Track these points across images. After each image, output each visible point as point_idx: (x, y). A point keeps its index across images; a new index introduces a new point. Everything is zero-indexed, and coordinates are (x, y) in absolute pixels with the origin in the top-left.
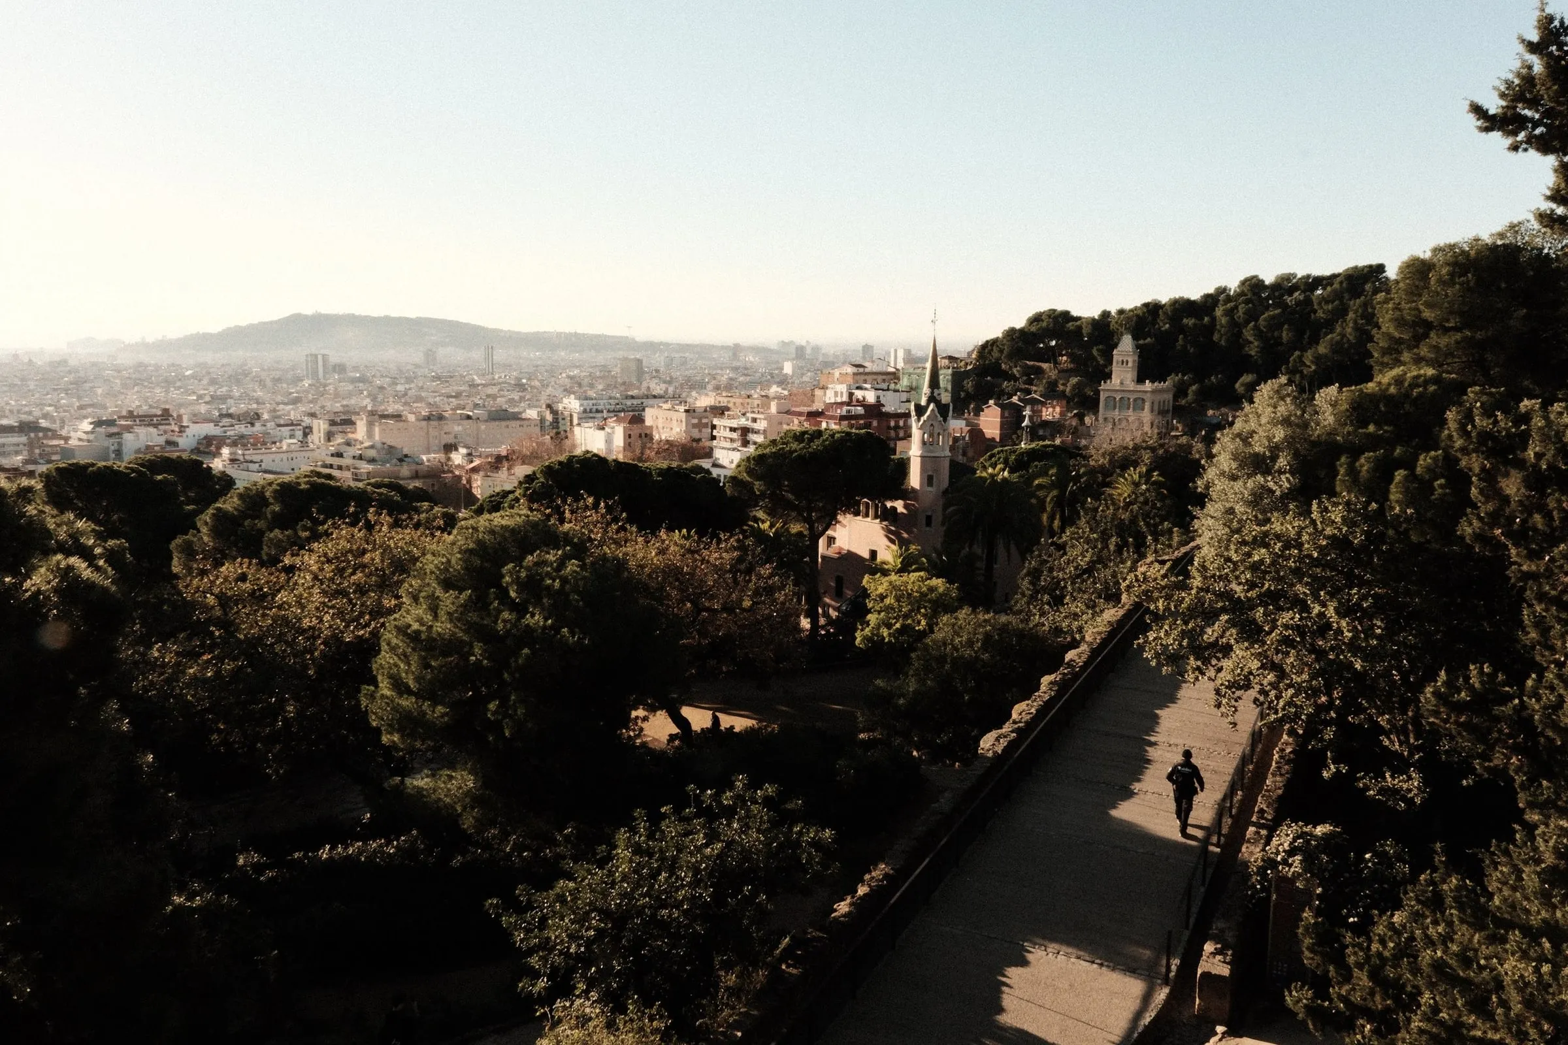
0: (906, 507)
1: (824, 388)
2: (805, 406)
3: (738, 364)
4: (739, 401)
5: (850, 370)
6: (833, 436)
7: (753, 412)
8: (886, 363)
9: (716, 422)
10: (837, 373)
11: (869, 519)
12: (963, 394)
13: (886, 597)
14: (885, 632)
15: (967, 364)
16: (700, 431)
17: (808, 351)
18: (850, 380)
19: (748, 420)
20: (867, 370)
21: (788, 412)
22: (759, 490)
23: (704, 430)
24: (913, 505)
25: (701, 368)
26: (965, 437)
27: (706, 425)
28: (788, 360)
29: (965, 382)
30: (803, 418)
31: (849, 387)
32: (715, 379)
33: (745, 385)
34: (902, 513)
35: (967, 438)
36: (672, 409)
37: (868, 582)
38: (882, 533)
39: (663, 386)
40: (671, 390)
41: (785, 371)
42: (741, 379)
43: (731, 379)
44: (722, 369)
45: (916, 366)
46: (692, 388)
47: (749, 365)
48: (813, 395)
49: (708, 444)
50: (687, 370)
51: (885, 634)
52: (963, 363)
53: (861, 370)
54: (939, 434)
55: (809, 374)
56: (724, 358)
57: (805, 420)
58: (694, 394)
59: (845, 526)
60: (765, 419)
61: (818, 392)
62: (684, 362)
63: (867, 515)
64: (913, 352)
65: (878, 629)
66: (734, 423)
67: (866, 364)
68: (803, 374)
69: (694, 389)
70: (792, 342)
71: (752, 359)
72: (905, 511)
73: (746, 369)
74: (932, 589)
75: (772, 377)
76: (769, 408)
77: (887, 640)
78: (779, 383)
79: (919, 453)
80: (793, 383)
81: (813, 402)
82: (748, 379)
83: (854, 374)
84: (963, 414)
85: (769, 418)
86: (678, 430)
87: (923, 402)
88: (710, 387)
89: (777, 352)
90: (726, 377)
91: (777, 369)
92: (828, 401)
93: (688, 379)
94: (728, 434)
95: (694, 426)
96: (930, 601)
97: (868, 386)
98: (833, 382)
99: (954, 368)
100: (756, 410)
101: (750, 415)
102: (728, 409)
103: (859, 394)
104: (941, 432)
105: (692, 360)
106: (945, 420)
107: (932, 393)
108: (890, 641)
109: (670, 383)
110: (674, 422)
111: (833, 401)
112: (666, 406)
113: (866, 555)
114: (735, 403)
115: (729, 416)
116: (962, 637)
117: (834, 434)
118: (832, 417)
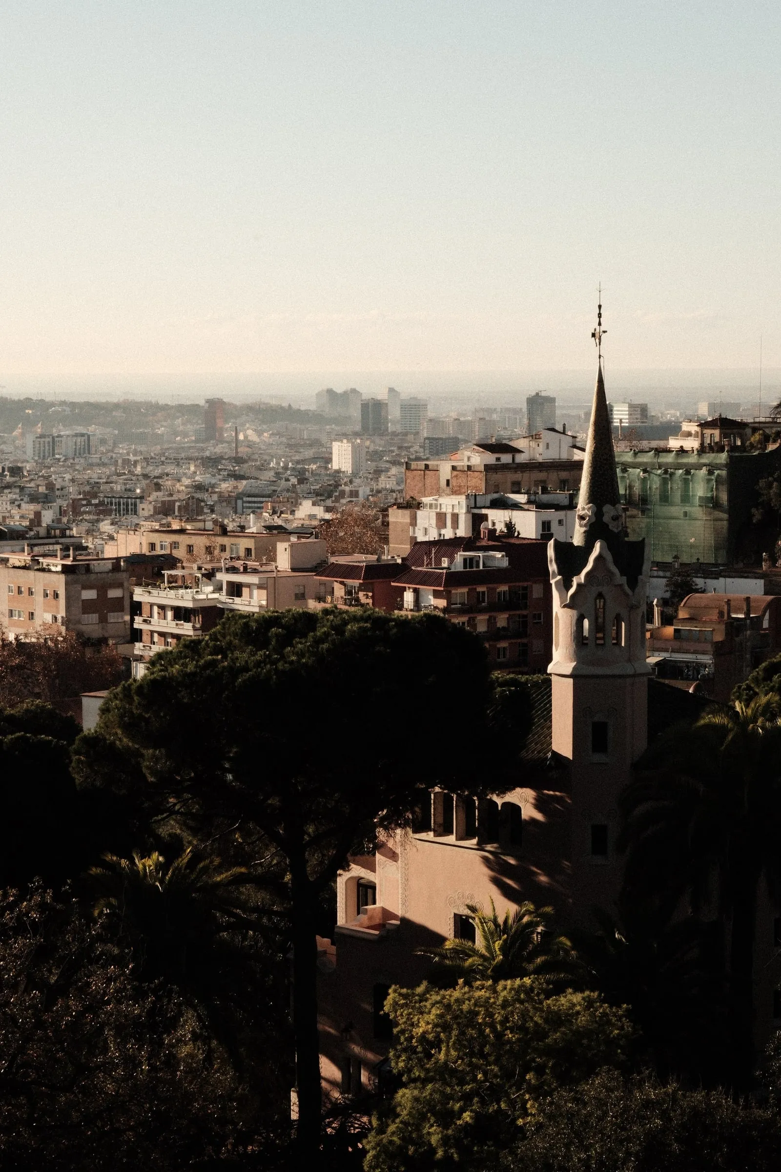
0: (540, 805)
1: (412, 505)
2: (365, 551)
3: (219, 449)
4: (200, 542)
5: (478, 459)
6: (339, 629)
7: (233, 570)
8: (567, 441)
9: (139, 594)
10: (445, 470)
11: (451, 839)
12: (757, 515)
13: (437, 1044)
14: (434, 1134)
15: (766, 439)
16: (103, 620)
17: (394, 413)
18: (478, 482)
19: (218, 589)
20: (521, 458)
21: (321, 568)
22: (154, 772)
23: (112, 617)
24: (558, 799)
25: (126, 462)
26: (760, 619)
27: (117, 605)
28: (341, 436)
29: (762, 483)
30: (356, 583)
31: (474, 504)
32: (158, 487)
33: (232, 501)
34: (533, 821)
35: (766, 624)
36: (33, 566)
37: (395, 1003)
38: (485, 872)
39: (29, 509)
40: (48, 517)
41: (335, 465)
42: (225, 486)
43: (199, 487)
44: (177, 462)
45: (645, 444)
46: (104, 510)
47: (243, 451)
48: (386, 524)
49: (123, 649)
50: (91, 466)
51: (434, 1140)
52: (757, 437)
53: (506, 458)
54: (618, 619)
55: (394, 470)
56: (185, 435)
57: (361, 588)
58: (106, 526)
59: (393, 856)
60: (260, 587)
61: (397, 517)
62: (85, 447)
63: (446, 830)
64: (652, 412)
65: (418, 1128)
66: (185, 599)
67: (520, 444)
68: (378, 472)
69: (107, 513)
70: (354, 391)
71: (252, 436)
72: (539, 816)
73: (239, 460)
74: (557, 1019)
75: (302, 481)
76: (273, 559)
77: (440, 1153)
78: (317, 494)
79: (568, 667)
80: (354, 494)
81: (386, 540)
82: (243, 485)
83: (488, 468)
84: (759, 562)
85: (271, 585)
86: (48, 618)
87: (578, 540)
88: (146, 508)
89: (315, 418)
90: (186, 481)
91: (314, 460)
92: (421, 538)
93: (92, 491)
94: (170, 625)
95: (88, 607)
96: (548, 1052)
97: (521, 498)
98: (438, 492)
99: (733, 448)
100: (239, 564)
101: (223, 577)
102: (171, 562)
103: (497, 518)
104: (624, 613)
105: (103, 441)
106: (633, 583)
107: (598, 514)
108: (447, 1157)
109: (45, 500)
110: (39, 597)
111: (433, 535)
112: (16, 559)
113: (445, 928)
114: (190, 548)
115: (173, 579)
116: (587, 1149)
117: (345, 623)
118: (426, 579)
